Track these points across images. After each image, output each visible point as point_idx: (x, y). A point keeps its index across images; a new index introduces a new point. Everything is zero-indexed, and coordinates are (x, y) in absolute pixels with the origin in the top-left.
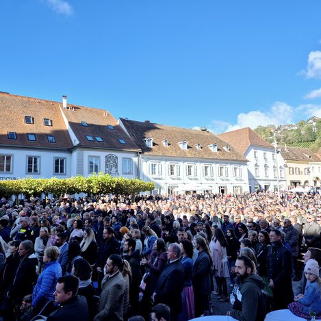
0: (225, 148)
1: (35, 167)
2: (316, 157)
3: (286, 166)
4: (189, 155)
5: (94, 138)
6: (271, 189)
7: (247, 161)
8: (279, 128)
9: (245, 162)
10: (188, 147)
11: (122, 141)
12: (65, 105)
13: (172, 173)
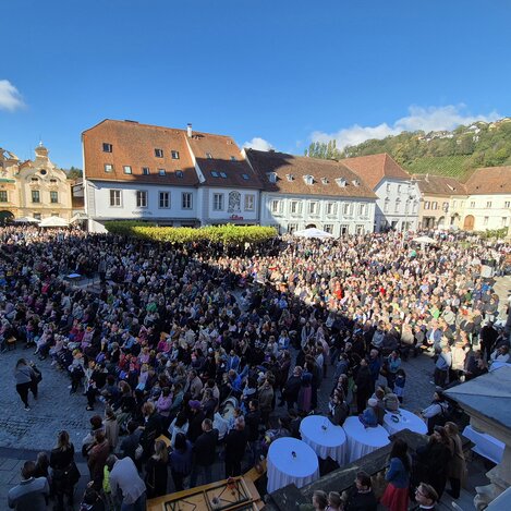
0: (354, 182)
1: (167, 202)
2: (462, 189)
3: (422, 200)
4: (313, 192)
5: (218, 173)
6: (398, 227)
7: (377, 198)
8: (429, 136)
9: (374, 199)
10: (314, 182)
11: (245, 177)
12: (190, 135)
13: (293, 211)
